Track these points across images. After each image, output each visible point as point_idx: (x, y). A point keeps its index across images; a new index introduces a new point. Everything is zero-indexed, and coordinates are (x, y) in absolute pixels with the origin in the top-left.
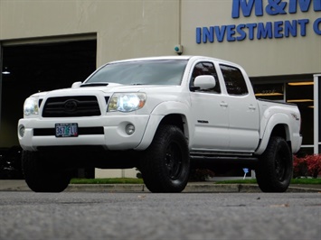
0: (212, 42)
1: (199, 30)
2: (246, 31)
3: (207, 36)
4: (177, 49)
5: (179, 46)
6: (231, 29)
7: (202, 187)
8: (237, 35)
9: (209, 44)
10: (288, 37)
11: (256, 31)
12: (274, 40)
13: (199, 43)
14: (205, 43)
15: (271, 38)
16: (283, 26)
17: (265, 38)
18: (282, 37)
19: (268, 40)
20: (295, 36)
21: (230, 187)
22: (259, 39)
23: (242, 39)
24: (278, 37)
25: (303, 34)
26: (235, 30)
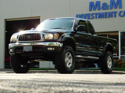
24: (106, 17)
25: (115, 16)
26: (90, 15)
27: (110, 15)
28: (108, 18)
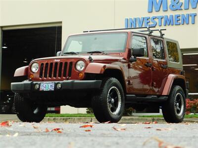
0: (135, 27)
1: (127, 20)
2: (157, 20)
3: (131, 24)
6: (148, 19)
7: (129, 119)
8: (151, 23)
10: (183, 24)
11: (163, 20)
13: (127, 27)
14: (131, 27)
15: (173, 25)
16: (180, 18)
17: (169, 25)
18: (180, 25)
20: (188, 24)
21: (147, 119)
22: (165, 25)
24: (177, 24)
25: (193, 23)
26: (150, 20)
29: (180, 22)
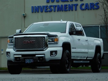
0: (38, 12)
1: (33, 7)
2: (52, 8)
3: (36, 10)
4: (24, 15)
5: (24, 14)
6: (46, 7)
8: (49, 10)
9: (37, 13)
10: (69, 11)
11: (56, 8)
12: (64, 12)
13: (33, 12)
14: (35, 12)
15: (63, 11)
16: (68, 6)
17: (60, 11)
18: (67, 11)
19: (61, 11)
20: (72, 10)
22: (58, 11)
23: (51, 11)
24: (66, 11)
25: (76, 10)
26: (48, 8)
27: (71, 8)
28: (68, 11)
29: (68, 9)
